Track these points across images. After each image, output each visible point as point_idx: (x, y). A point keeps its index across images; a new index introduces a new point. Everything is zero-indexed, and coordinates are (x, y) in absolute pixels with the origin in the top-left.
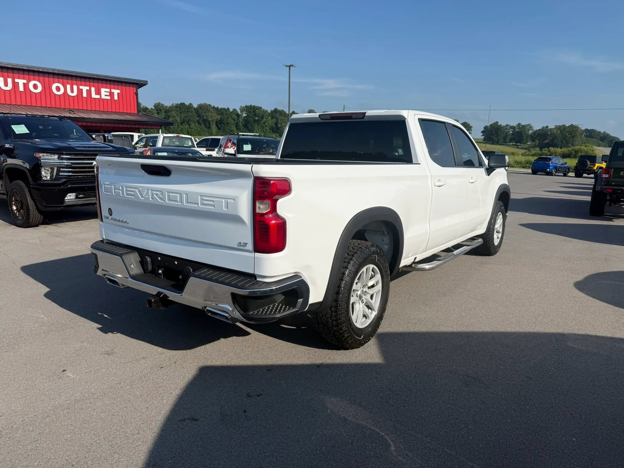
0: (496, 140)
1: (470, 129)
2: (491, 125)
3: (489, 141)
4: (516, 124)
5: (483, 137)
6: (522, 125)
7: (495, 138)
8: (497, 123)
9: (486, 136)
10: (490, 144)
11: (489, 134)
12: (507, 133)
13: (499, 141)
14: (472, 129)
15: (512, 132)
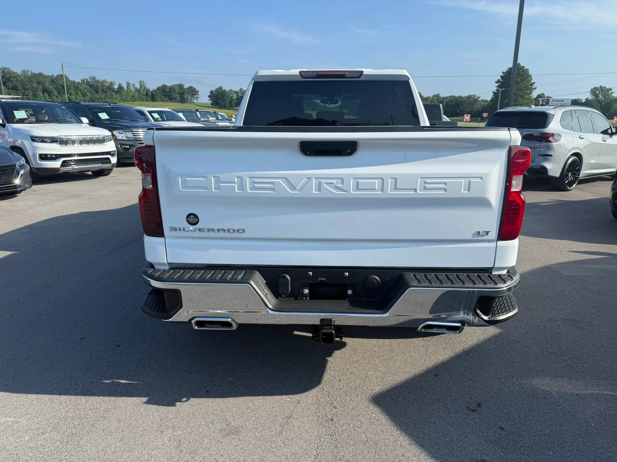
0: (223, 104)
1: (197, 94)
2: (216, 90)
3: (216, 106)
4: (239, 89)
5: (211, 101)
6: (243, 90)
7: (222, 103)
8: (221, 88)
9: (213, 100)
10: (218, 108)
11: (216, 98)
12: (231, 98)
13: (226, 106)
14: (199, 93)
15: (236, 97)
